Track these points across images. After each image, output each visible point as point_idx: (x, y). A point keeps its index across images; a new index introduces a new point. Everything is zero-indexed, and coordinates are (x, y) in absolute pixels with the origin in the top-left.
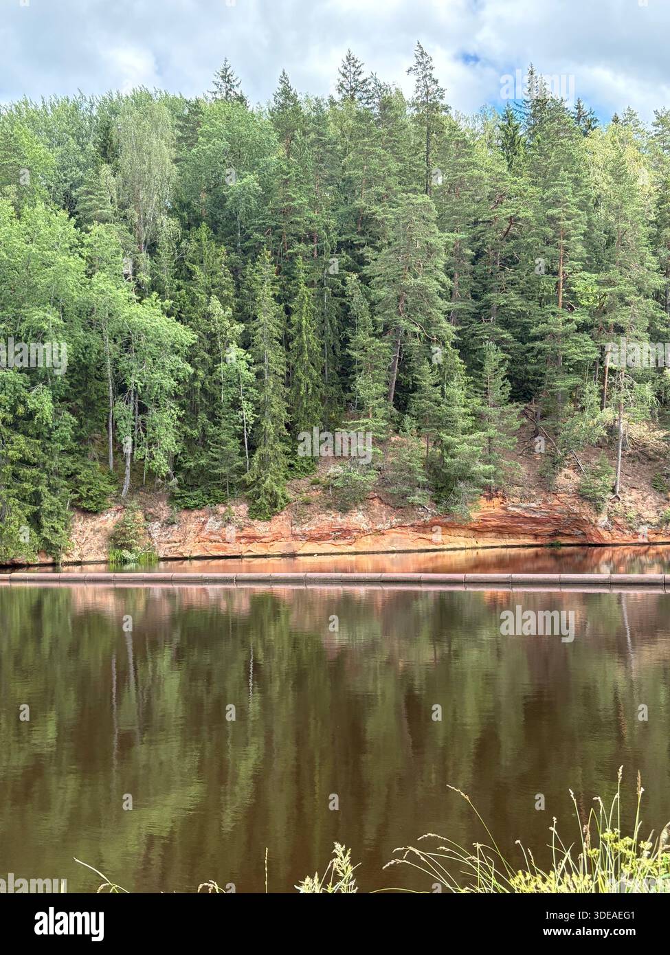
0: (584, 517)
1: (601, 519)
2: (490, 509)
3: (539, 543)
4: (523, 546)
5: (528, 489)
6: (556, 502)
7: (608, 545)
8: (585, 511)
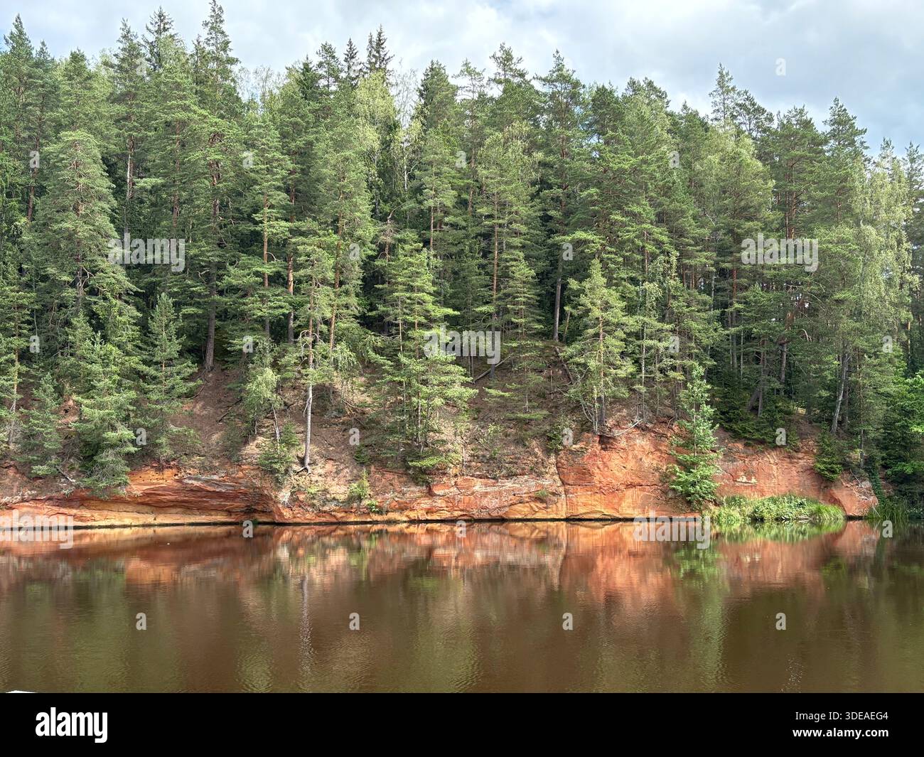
0: (266, 492)
1: (282, 494)
2: (161, 481)
3: (233, 520)
4: (215, 524)
5: (210, 459)
6: (241, 474)
7: (289, 524)
8: (266, 485)
